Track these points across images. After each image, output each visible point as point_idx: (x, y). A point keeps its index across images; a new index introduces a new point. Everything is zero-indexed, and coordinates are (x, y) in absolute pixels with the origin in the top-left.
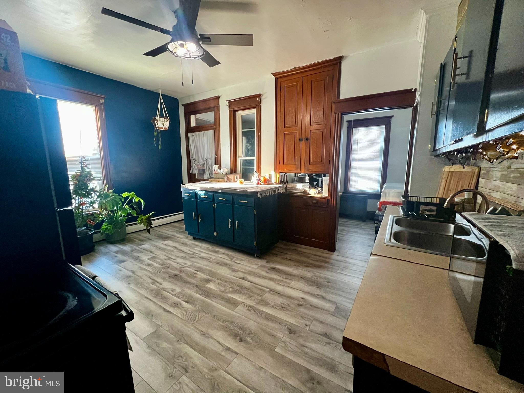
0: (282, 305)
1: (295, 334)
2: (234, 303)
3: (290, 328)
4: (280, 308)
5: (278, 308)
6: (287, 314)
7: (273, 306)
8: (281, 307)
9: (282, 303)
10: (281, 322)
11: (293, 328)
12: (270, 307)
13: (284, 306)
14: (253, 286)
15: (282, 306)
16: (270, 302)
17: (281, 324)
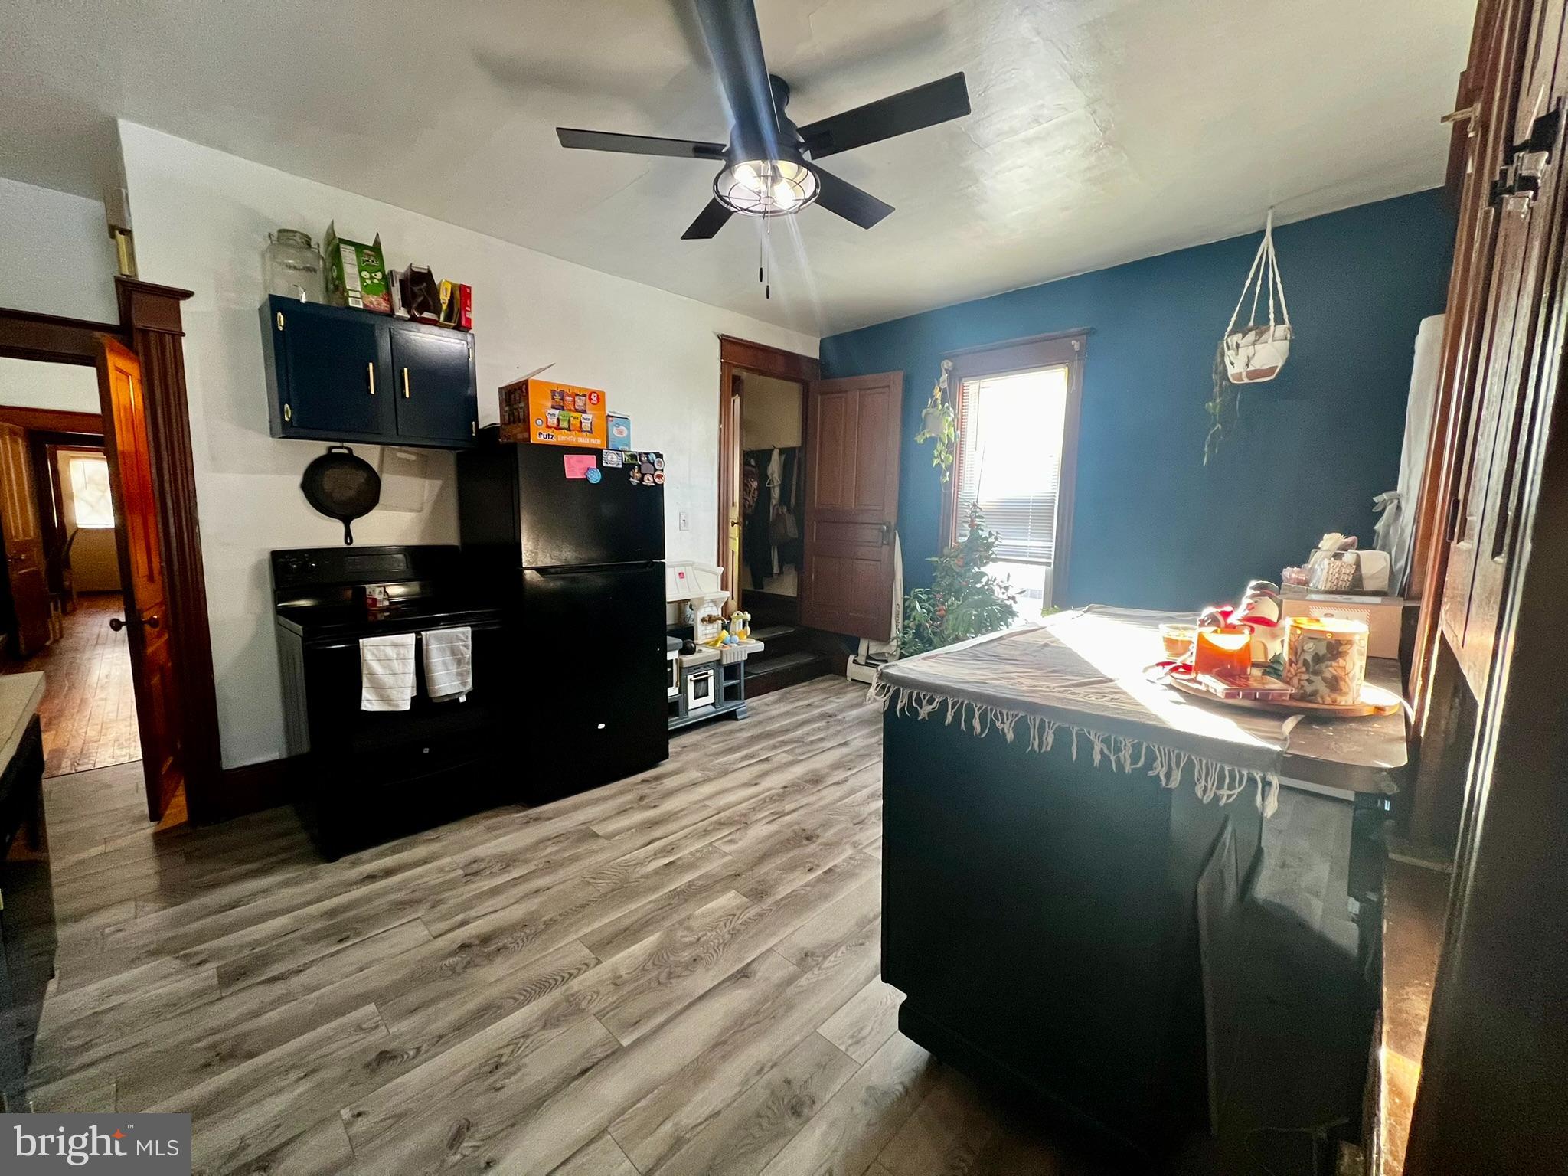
0: (511, 1068)
1: (368, 1065)
2: (611, 942)
3: (399, 1060)
4: (501, 1056)
5: (507, 1051)
6: (457, 1072)
7: (525, 1036)
8: (504, 1060)
9: (519, 1069)
10: (442, 1041)
11: (388, 1068)
12: (531, 1029)
13: (501, 1072)
14: (678, 999)
15: (506, 1064)
16: (552, 1034)
17: (436, 1039)
